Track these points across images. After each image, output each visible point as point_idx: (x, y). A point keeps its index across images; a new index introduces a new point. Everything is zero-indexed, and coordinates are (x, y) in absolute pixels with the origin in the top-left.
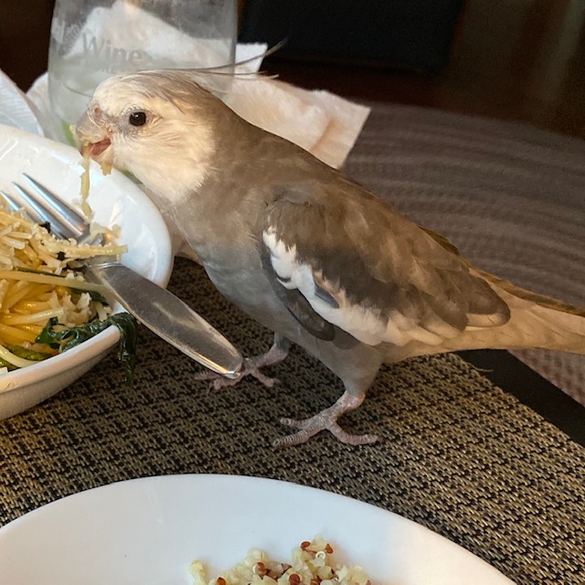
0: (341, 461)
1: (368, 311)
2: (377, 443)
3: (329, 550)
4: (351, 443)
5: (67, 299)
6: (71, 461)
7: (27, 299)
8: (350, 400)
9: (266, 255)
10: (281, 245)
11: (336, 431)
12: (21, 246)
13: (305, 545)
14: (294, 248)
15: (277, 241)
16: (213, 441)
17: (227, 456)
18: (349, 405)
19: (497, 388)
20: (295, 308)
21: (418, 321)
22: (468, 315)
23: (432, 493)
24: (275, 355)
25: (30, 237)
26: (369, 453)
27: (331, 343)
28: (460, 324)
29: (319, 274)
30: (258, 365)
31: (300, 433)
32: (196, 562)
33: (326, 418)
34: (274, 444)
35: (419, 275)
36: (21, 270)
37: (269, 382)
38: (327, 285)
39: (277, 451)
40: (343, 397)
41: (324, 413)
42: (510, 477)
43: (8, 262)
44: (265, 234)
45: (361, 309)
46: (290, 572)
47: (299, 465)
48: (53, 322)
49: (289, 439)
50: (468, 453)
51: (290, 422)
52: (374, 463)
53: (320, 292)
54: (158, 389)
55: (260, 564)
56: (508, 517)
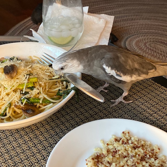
0: (126, 108)
1: (128, 76)
2: (133, 102)
3: (129, 133)
4: (127, 103)
5: (61, 83)
6: (68, 119)
7: (52, 85)
8: (125, 94)
9: (104, 70)
10: (107, 67)
11: (124, 101)
12: (49, 74)
13: (123, 132)
14: (110, 67)
15: (106, 66)
16: (97, 108)
17: (101, 111)
18: (125, 95)
19: (156, 83)
20: (112, 79)
21: (138, 75)
22: (148, 71)
23: (147, 112)
24: (106, 85)
25: (50, 71)
26: (131, 105)
27: (121, 84)
28: (147, 73)
29: (116, 71)
30: (103, 88)
31: (116, 103)
32: (101, 140)
33: (121, 99)
34: (111, 107)
35: (136, 66)
36: (50, 80)
37: (106, 91)
38: (118, 73)
39: (111, 108)
40: (124, 93)
41: (120, 97)
42: (163, 105)
43: (47, 78)
44: (103, 66)
45: (126, 76)
46: (122, 140)
47: (117, 111)
48: (59, 90)
49: (114, 105)
50: (153, 101)
51: (113, 101)
52: (133, 107)
53: (117, 75)
54: (83, 97)
55: (115, 139)
56: (164, 115)
